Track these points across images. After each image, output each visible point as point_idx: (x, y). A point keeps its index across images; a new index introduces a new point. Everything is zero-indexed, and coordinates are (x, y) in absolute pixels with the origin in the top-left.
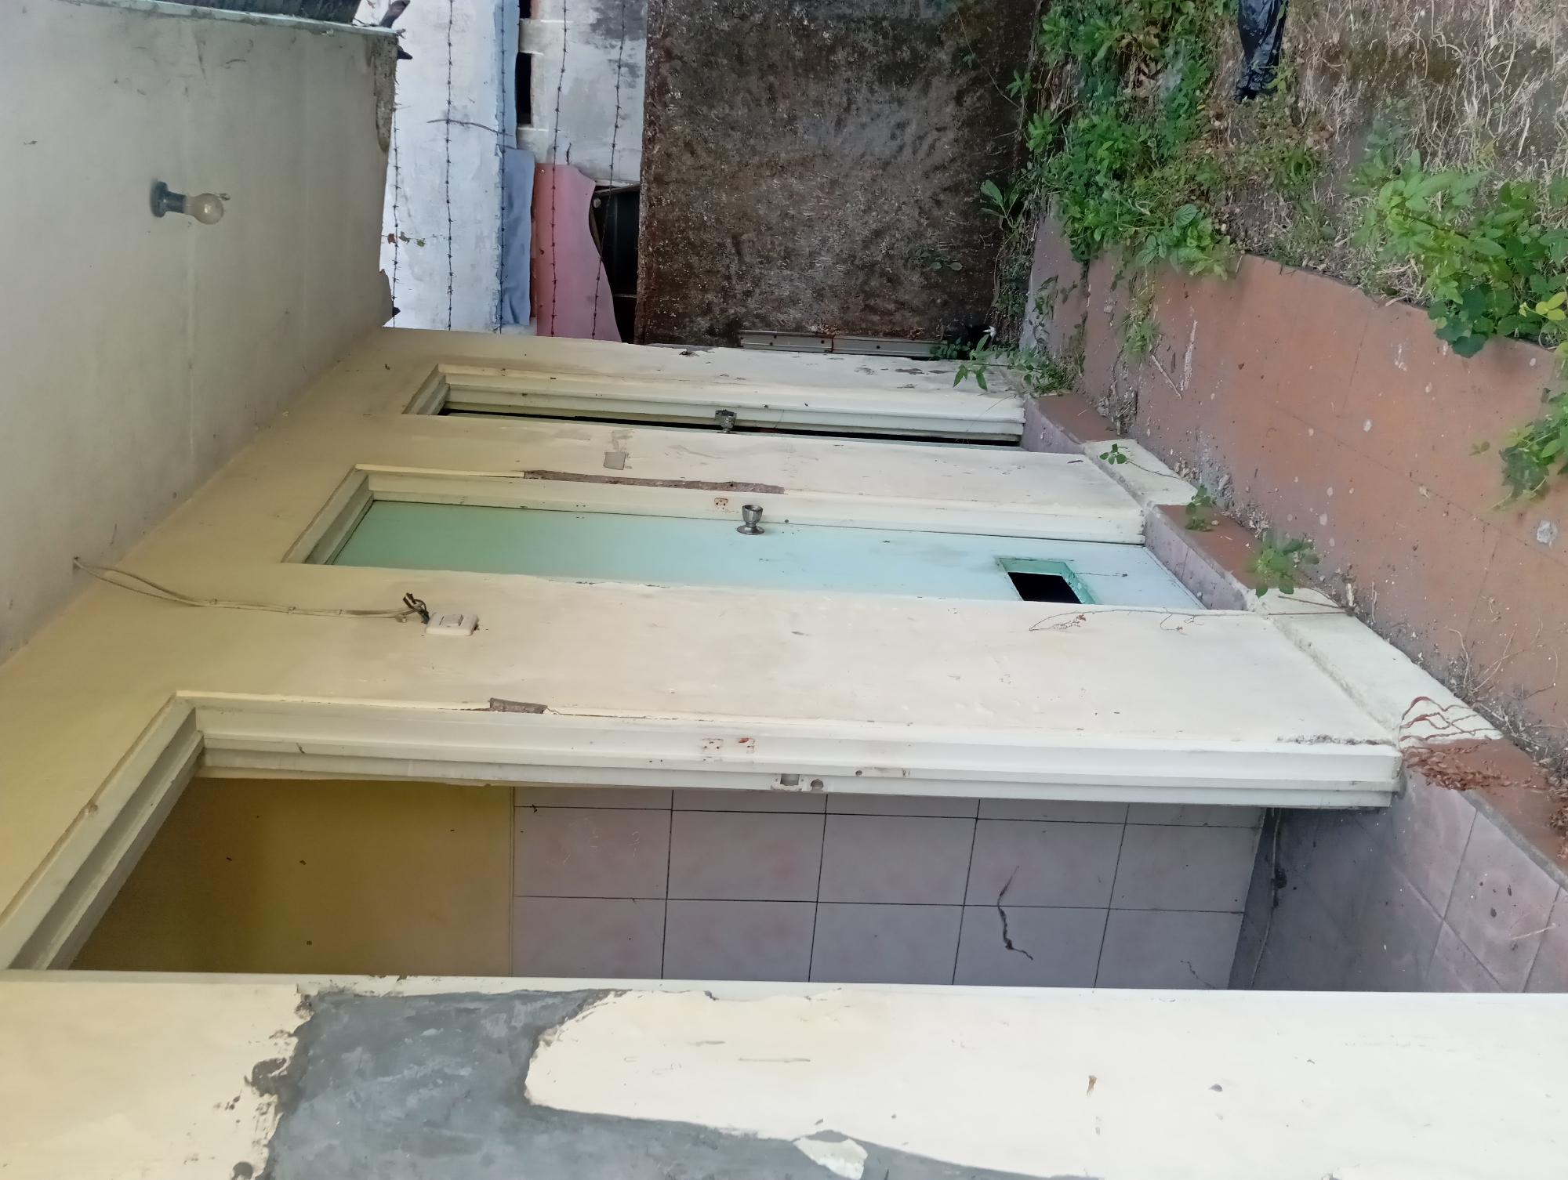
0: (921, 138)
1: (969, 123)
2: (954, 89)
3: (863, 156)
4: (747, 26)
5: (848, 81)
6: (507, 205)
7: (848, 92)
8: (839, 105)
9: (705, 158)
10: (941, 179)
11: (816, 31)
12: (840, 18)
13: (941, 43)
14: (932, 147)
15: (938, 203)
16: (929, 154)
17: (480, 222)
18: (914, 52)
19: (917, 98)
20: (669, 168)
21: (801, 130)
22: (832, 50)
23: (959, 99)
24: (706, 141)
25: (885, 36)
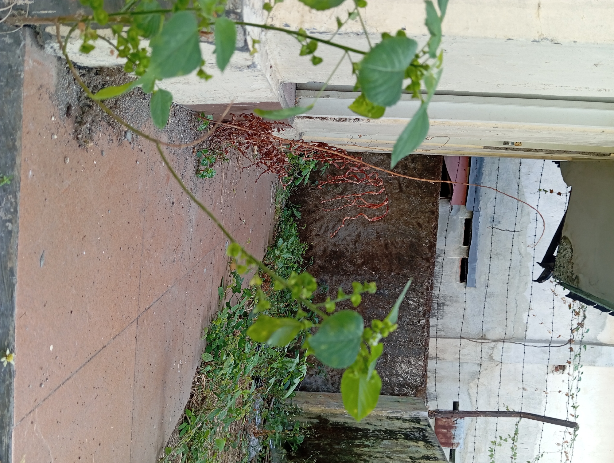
0: (325, 232)
2: (314, 250)
3: (349, 224)
4: (396, 271)
5: (356, 252)
7: (356, 248)
8: (359, 243)
9: (414, 222)
10: (316, 216)
11: (370, 269)
12: (360, 275)
13: (320, 266)
14: (321, 228)
15: (316, 206)
16: (322, 225)
17: (489, 181)
18: (330, 263)
19: (328, 247)
20: (428, 217)
21: (374, 233)
22: (363, 263)
24: (413, 228)
25: (342, 269)
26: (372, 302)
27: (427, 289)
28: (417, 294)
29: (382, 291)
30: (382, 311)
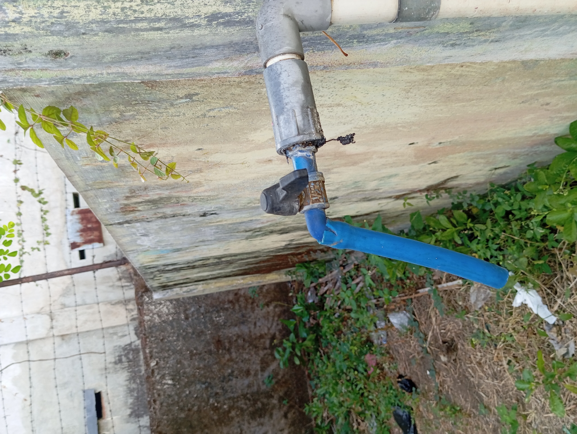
1: (293, 424)
2: (282, 413)
4: (192, 413)
5: (239, 422)
7: (239, 427)
11: (221, 407)
12: (229, 399)
13: (272, 397)
18: (263, 404)
19: (269, 421)
22: (229, 412)
23: (285, 416)
25: (249, 400)
26: (212, 372)
27: (155, 401)
28: (165, 392)
29: (203, 386)
30: (199, 365)
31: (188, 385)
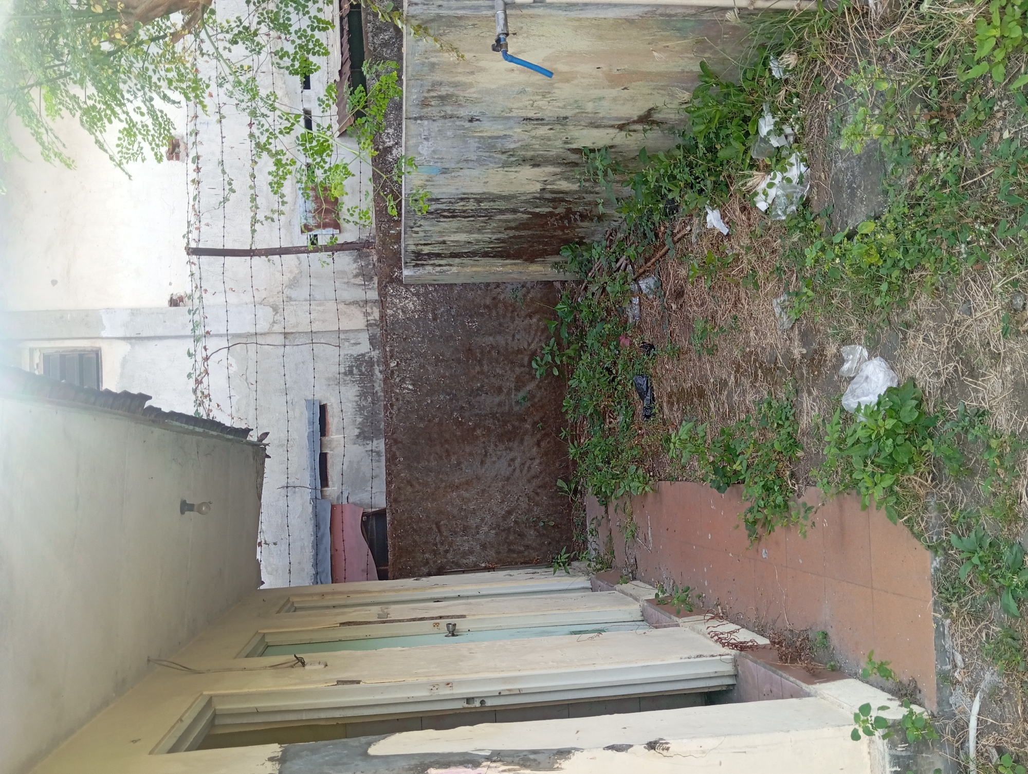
0: (523, 464)
1: (546, 454)
2: (535, 440)
3: (496, 476)
4: (432, 424)
5: (484, 442)
6: (317, 526)
7: (484, 448)
8: (481, 454)
9: (418, 487)
10: (536, 482)
11: (465, 422)
12: (476, 415)
13: (525, 421)
14: (529, 468)
15: (537, 494)
16: (528, 471)
17: (303, 539)
18: (514, 427)
19: (519, 446)
20: (400, 494)
21: (464, 468)
22: (474, 429)
23: (538, 444)
24: (418, 479)
25: (499, 420)
26: (459, 383)
27: (392, 405)
28: (404, 398)
29: (448, 397)
30: (445, 373)
31: (430, 393)
